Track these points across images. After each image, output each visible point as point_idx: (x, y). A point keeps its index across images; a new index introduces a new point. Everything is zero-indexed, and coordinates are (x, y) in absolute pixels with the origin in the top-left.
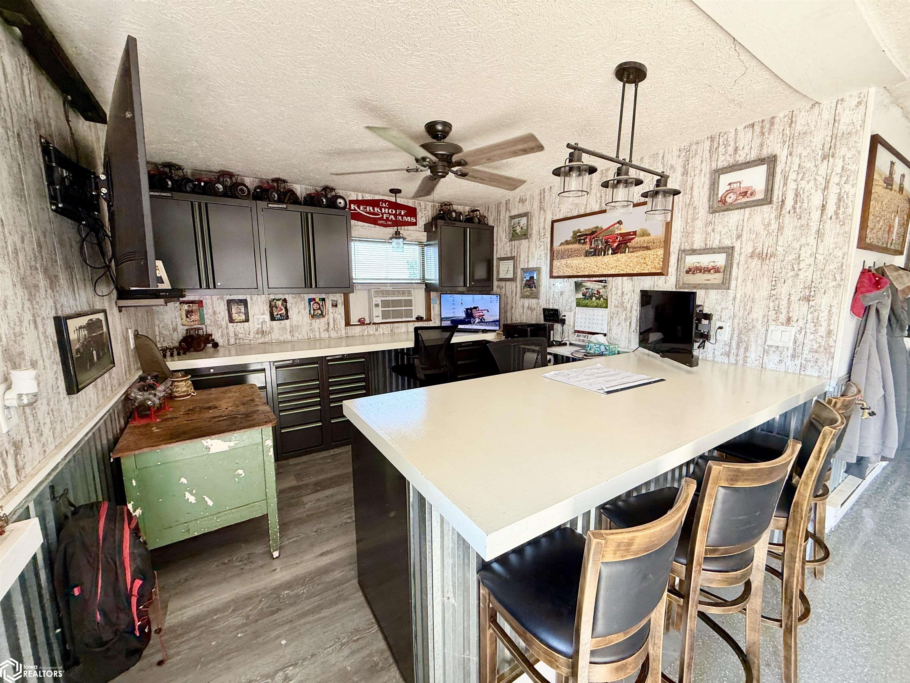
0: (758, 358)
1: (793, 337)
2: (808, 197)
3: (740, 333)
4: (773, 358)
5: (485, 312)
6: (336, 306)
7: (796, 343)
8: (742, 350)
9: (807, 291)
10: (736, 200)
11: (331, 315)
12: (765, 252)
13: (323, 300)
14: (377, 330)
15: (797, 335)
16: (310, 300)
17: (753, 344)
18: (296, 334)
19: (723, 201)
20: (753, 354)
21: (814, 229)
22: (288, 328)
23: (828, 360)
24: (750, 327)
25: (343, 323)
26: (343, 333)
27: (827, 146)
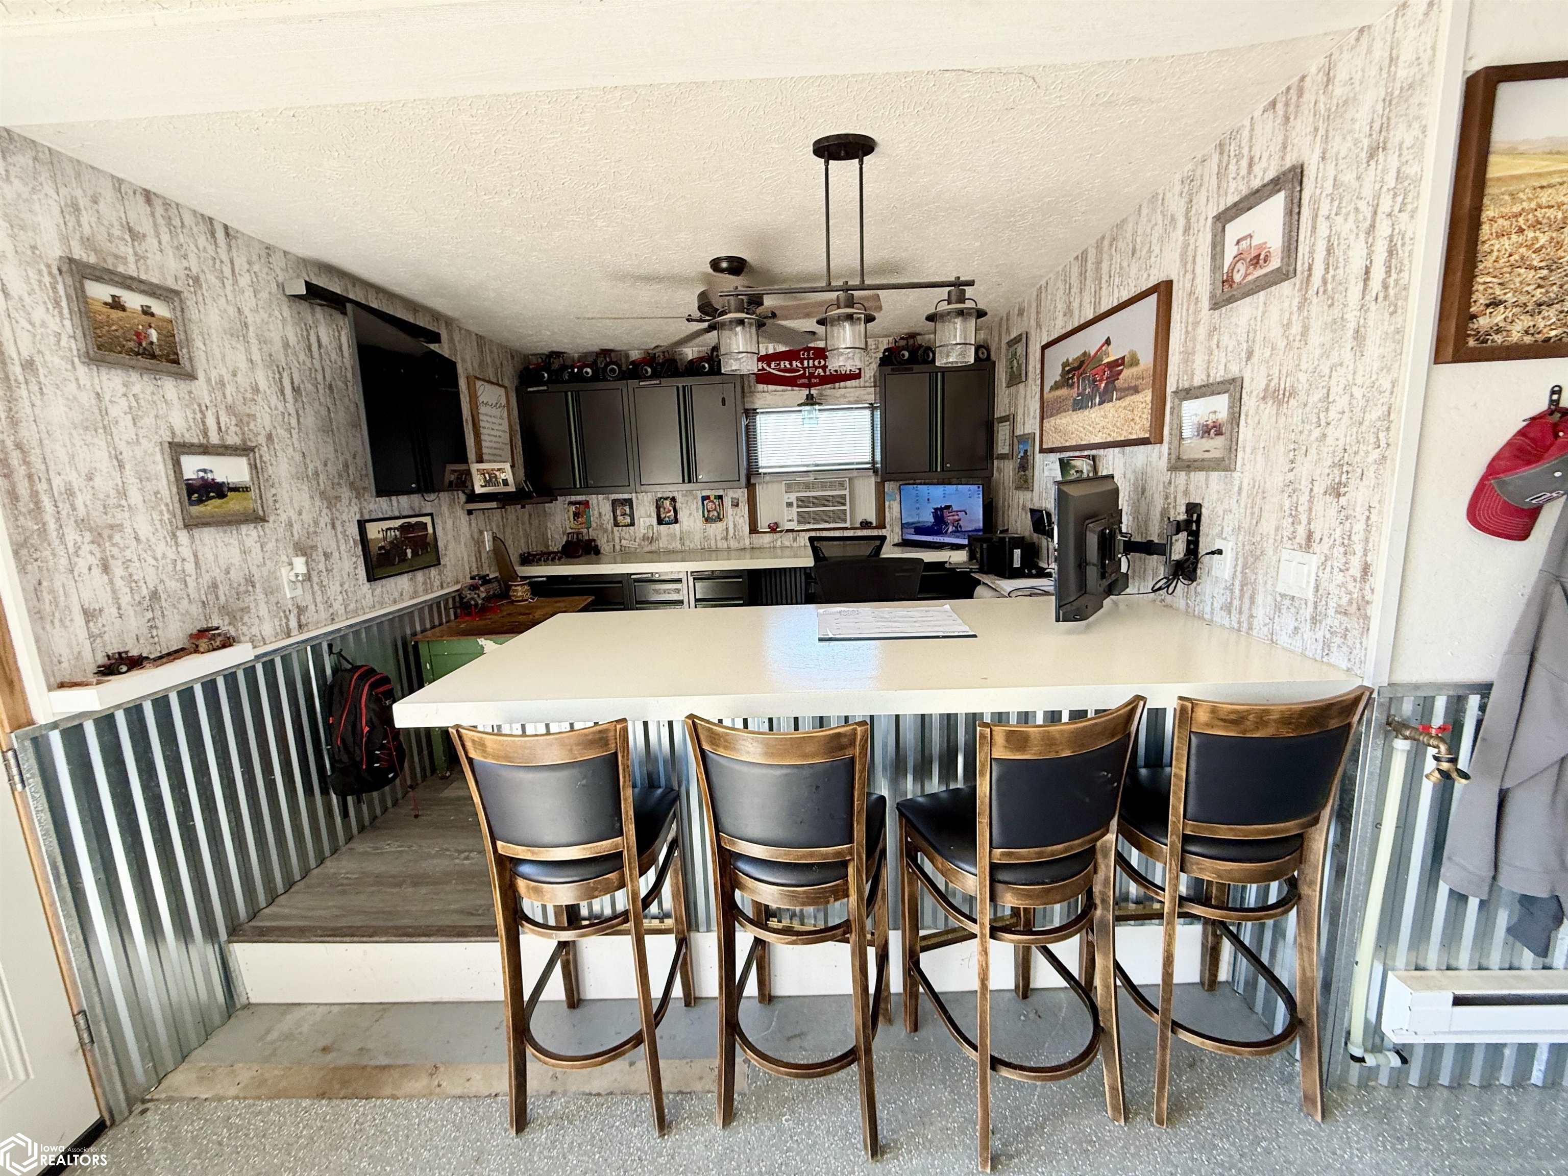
0: (1267, 621)
1: (1313, 577)
2: (1345, 253)
3: (1245, 566)
4: (1287, 621)
5: (961, 514)
6: (737, 505)
7: (1317, 591)
8: (1247, 601)
9: (1336, 471)
10: (1246, 275)
11: (730, 518)
12: (1282, 386)
13: (720, 497)
14: (795, 540)
15: (1320, 574)
16: (705, 498)
17: (1261, 589)
18: (687, 543)
19: (1228, 281)
20: (1261, 613)
21: (1352, 326)
22: (678, 533)
23: (1362, 634)
24: (1258, 553)
25: (747, 529)
26: (747, 542)
27: (1377, 126)
